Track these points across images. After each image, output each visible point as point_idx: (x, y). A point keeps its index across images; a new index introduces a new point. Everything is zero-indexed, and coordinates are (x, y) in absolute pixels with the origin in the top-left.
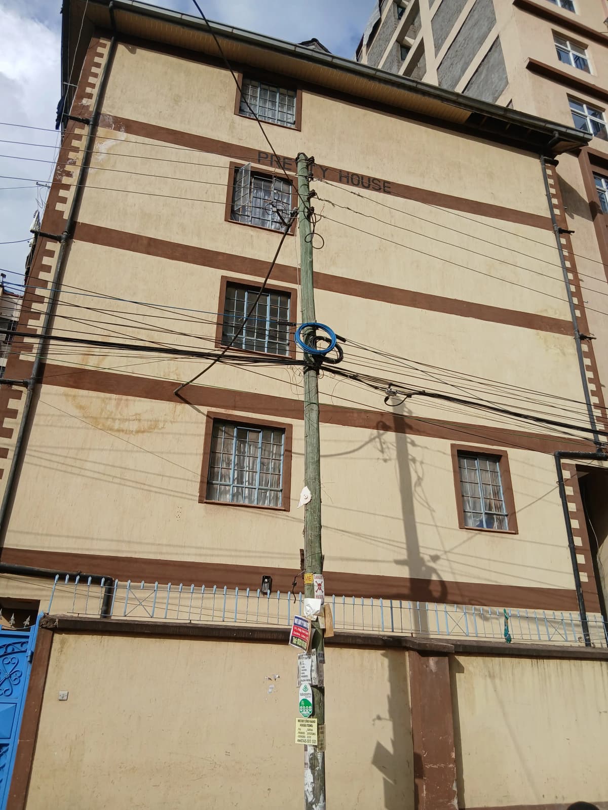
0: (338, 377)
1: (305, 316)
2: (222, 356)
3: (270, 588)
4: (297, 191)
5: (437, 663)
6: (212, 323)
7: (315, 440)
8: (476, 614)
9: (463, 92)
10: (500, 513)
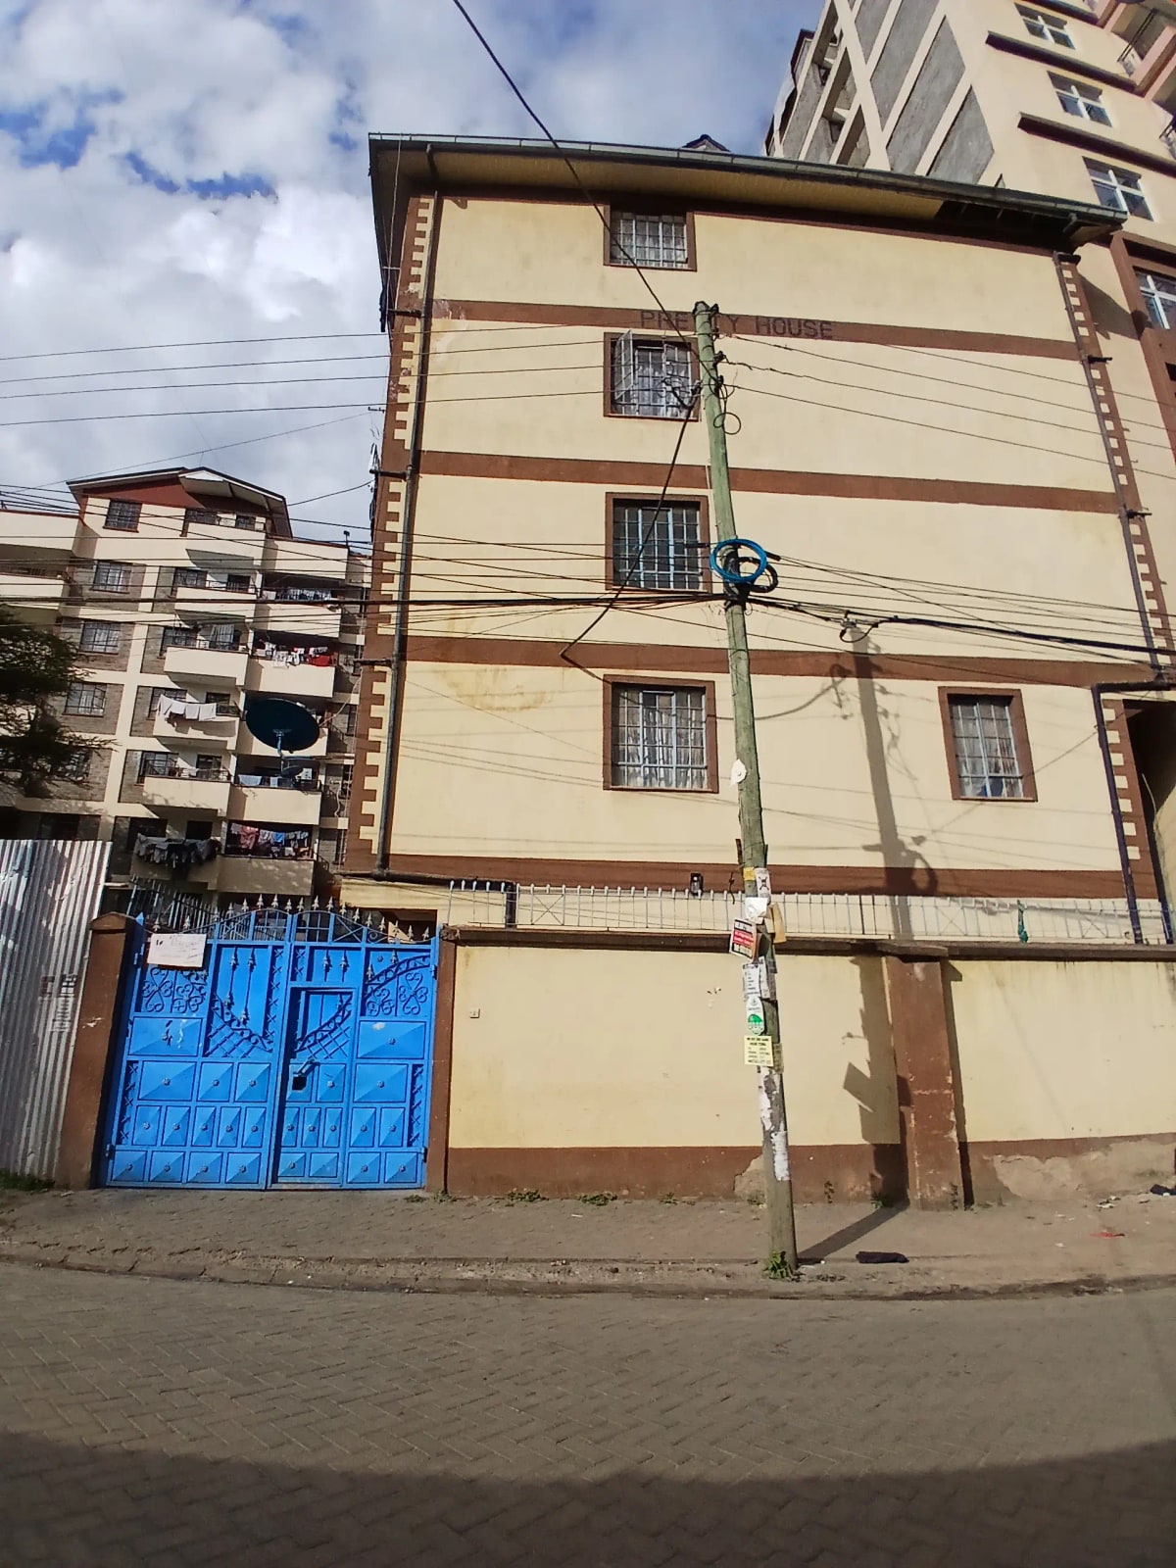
0: (771, 609)
1: (721, 533)
2: (616, 599)
3: (701, 888)
4: (698, 356)
5: (924, 970)
6: (599, 558)
7: (746, 698)
8: (979, 908)
9: (928, 174)
10: (1011, 775)
